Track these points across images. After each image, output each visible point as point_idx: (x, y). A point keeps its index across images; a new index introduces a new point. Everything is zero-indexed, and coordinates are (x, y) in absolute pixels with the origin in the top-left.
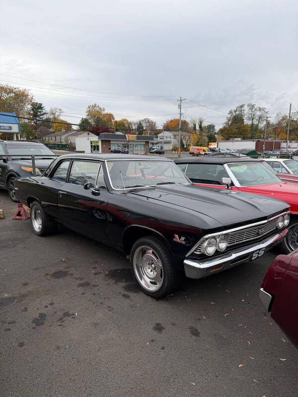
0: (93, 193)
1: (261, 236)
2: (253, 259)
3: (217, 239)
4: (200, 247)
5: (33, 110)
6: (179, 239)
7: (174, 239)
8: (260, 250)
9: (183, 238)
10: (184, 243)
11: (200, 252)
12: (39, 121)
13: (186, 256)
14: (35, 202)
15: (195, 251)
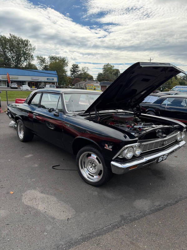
0: (55, 115)
1: (165, 146)
2: (159, 161)
3: (134, 148)
4: (122, 153)
5: (73, 69)
6: (108, 148)
7: (105, 147)
8: (164, 155)
9: (111, 147)
10: (111, 150)
11: (122, 156)
12: (76, 75)
13: (113, 159)
14: (19, 120)
15: (118, 155)
